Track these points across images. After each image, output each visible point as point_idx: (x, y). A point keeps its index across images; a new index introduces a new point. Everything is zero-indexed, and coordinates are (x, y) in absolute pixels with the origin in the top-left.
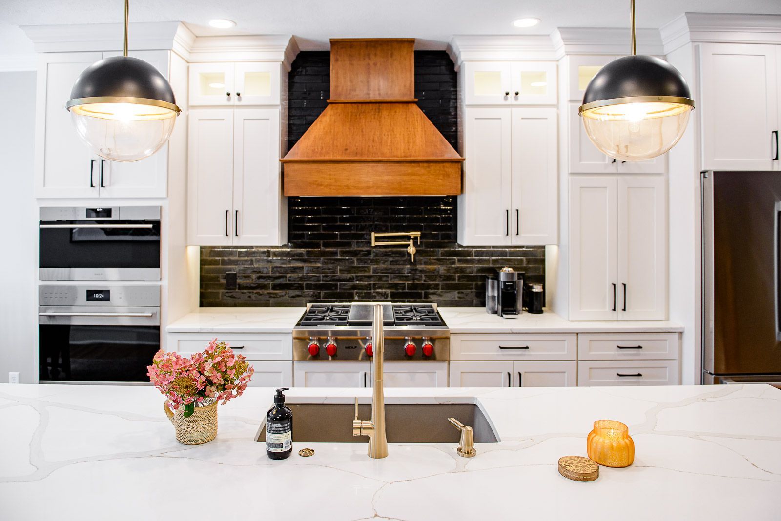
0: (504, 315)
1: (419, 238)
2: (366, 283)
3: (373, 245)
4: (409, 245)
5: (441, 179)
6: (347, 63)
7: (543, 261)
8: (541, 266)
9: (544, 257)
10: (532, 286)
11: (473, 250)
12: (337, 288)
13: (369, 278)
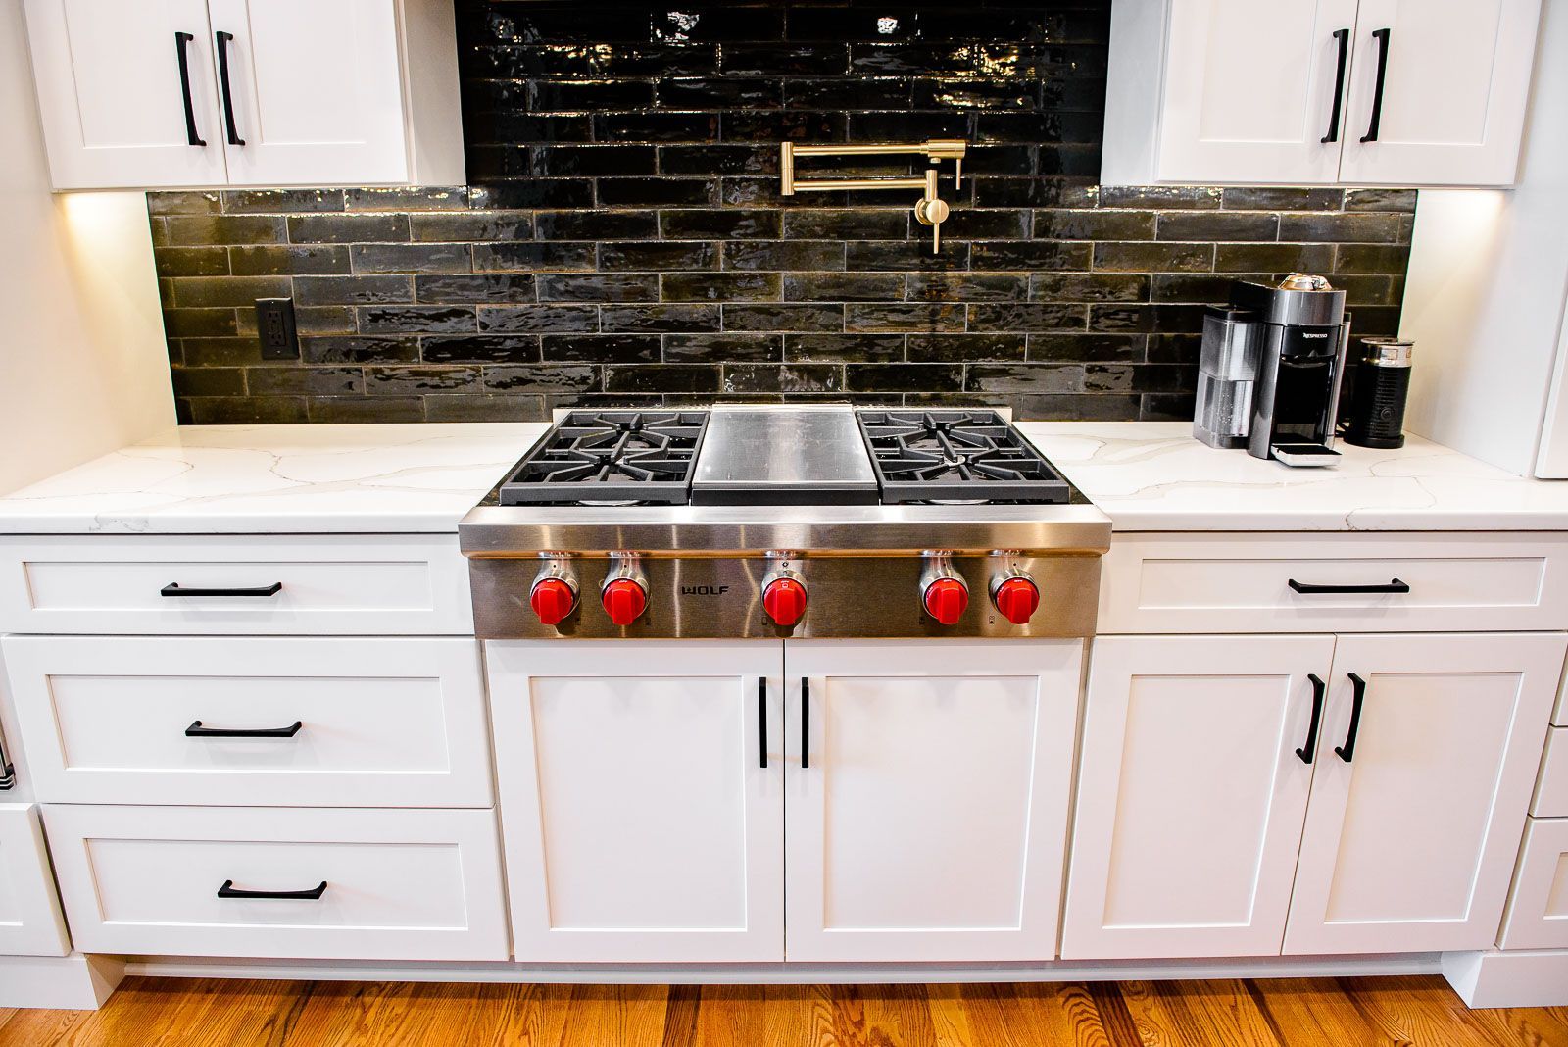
0: (1280, 455)
1: (959, 162)
2: (761, 335)
3: (787, 190)
4: (920, 193)
7: (1400, 258)
8: (1390, 276)
9: (1404, 245)
10: (1374, 347)
11: (1155, 212)
12: (656, 352)
13: (771, 316)
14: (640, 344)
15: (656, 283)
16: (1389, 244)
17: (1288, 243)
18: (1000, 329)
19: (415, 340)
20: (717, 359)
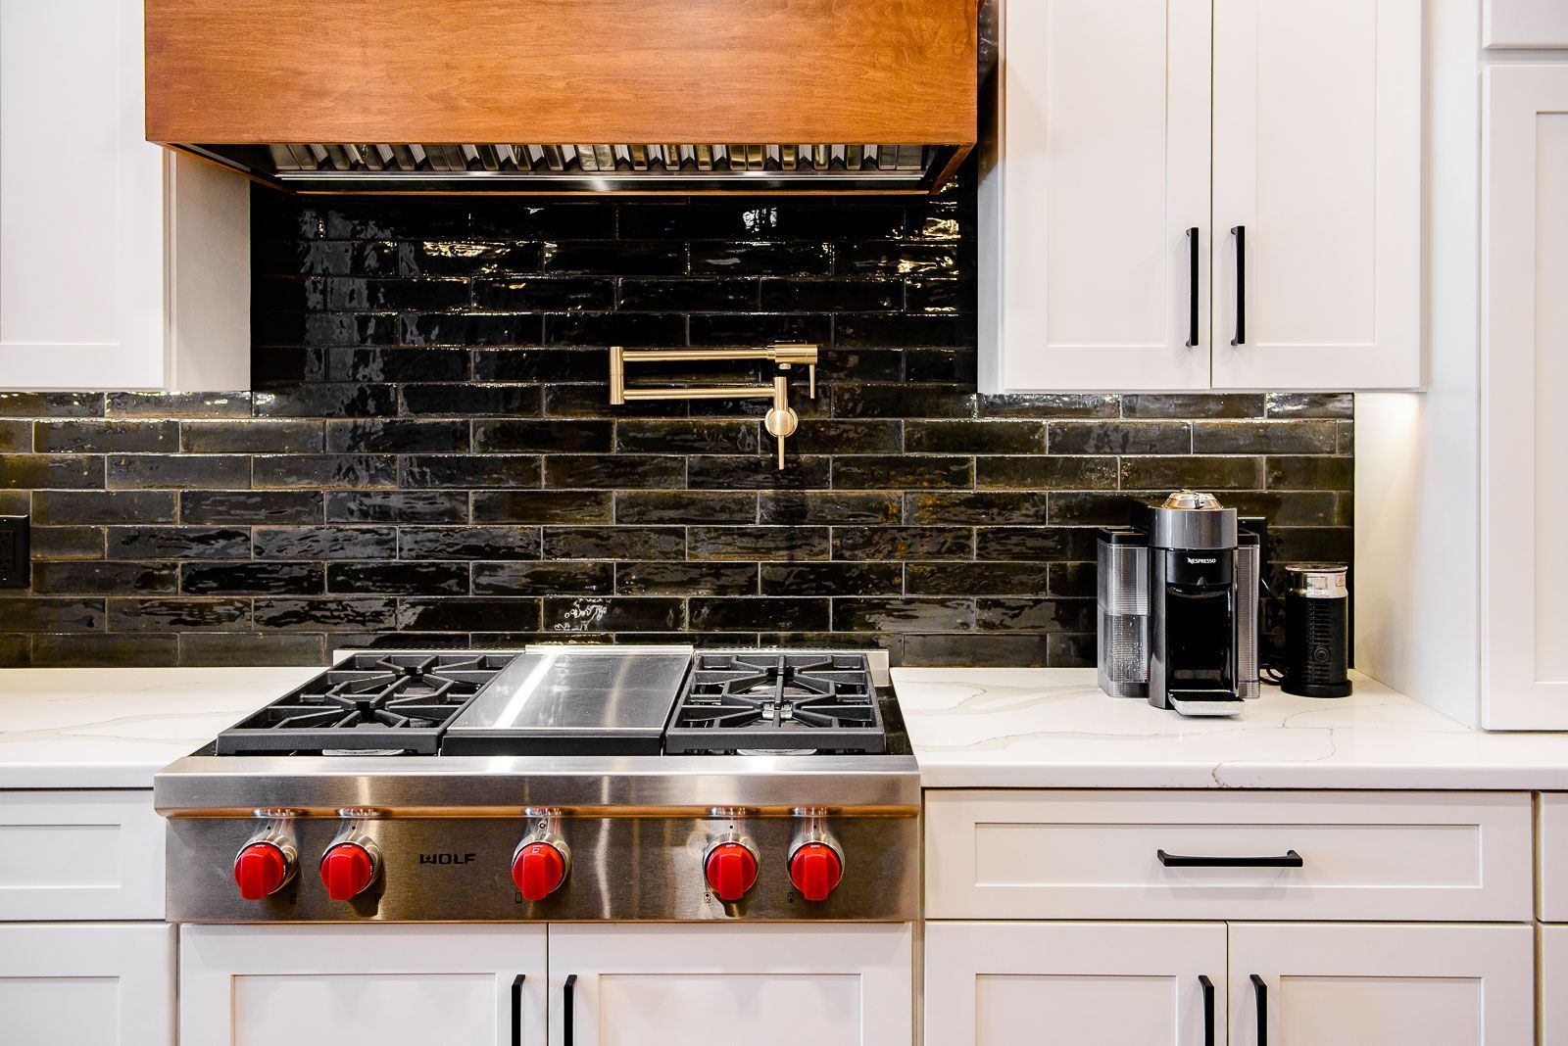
0: (1179, 705)
1: (812, 368)
2: (588, 563)
3: (616, 398)
4: (767, 402)
5: (888, 68)
7: (1344, 472)
8: (1334, 492)
9: (1346, 456)
10: (1298, 575)
11: (1044, 422)
12: (464, 583)
13: (599, 541)
14: (443, 573)
15: (466, 503)
16: (1327, 455)
17: (1206, 456)
18: (872, 556)
19: (175, 566)
20: (536, 592)
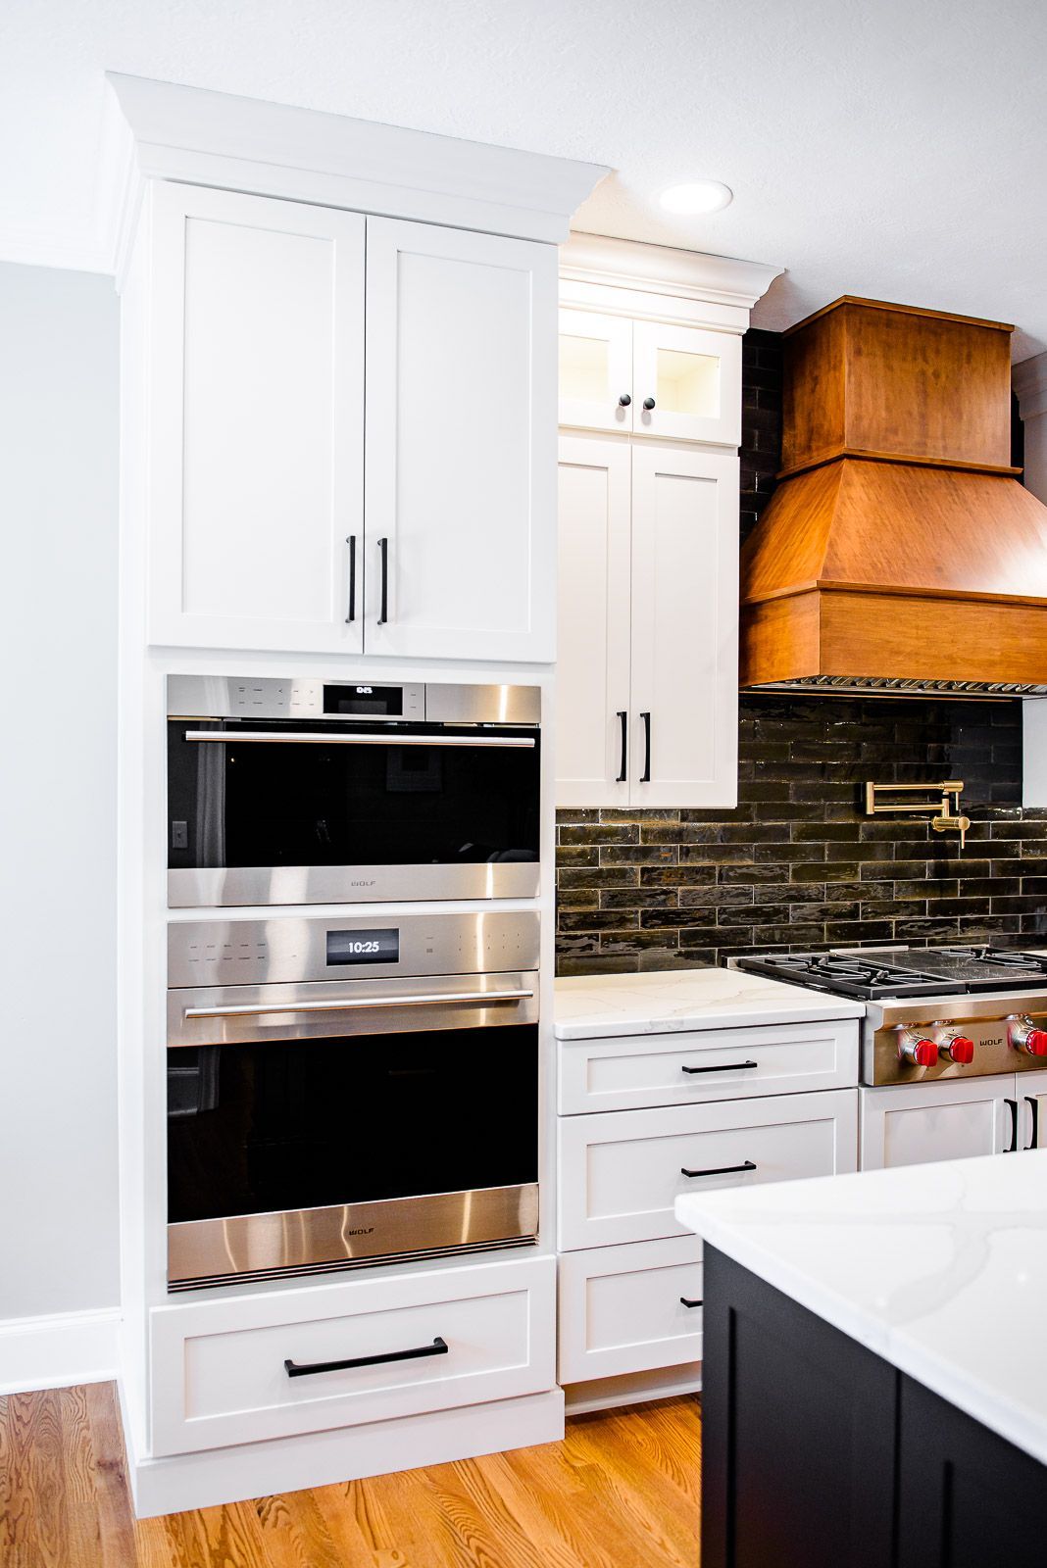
3: (870, 811)
4: (938, 813)
6: (880, 362)
12: (787, 917)
13: (851, 891)
14: (777, 911)
15: (789, 870)
19: (637, 912)
20: (822, 920)
